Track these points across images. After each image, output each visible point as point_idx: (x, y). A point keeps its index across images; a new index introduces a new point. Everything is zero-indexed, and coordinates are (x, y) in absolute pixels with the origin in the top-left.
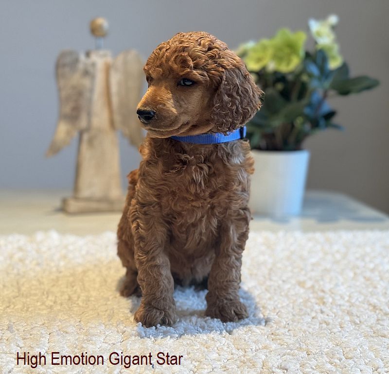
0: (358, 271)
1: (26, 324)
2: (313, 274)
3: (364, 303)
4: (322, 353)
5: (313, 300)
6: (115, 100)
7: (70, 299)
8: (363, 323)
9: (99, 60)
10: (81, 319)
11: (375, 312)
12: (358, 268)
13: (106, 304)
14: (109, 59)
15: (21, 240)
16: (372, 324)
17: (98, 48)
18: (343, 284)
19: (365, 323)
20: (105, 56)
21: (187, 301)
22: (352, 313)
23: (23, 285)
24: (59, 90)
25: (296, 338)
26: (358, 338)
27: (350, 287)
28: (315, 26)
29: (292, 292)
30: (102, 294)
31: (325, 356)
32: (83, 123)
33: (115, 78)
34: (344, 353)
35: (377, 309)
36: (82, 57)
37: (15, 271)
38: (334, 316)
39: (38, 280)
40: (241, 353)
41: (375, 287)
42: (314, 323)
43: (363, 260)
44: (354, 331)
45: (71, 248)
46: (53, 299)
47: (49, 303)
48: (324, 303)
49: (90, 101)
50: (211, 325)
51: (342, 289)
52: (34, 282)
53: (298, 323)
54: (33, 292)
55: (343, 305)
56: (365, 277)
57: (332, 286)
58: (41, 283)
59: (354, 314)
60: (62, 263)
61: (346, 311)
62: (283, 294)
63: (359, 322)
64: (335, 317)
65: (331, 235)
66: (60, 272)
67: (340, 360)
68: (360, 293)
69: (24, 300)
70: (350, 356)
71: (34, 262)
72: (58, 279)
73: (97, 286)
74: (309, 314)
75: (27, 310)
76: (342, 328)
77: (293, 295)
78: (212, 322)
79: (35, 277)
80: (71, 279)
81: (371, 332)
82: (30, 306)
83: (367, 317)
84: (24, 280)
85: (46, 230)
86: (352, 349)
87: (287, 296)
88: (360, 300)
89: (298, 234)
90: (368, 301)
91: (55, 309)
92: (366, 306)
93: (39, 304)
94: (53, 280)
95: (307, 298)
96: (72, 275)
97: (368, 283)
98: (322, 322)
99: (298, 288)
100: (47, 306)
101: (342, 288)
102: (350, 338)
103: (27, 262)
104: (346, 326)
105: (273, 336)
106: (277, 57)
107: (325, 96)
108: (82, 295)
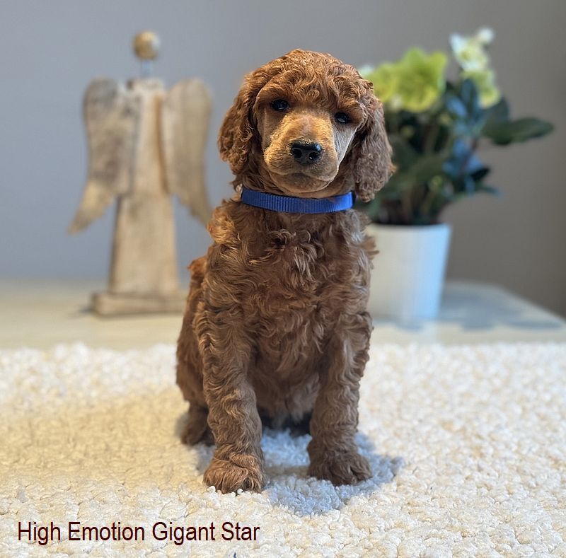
0: (529, 406)
1: (43, 489)
2: (463, 410)
3: (540, 456)
4: (484, 534)
5: (466, 451)
6: (169, 151)
7: (108, 449)
8: (541, 487)
9: (147, 93)
10: (125, 480)
11: (558, 469)
12: (528, 400)
13: (161, 457)
14: (161, 92)
15: (33, 357)
16: (554, 488)
17: (145, 75)
18: (507, 425)
19: (545, 487)
20: (154, 87)
21: (280, 453)
22: (525, 471)
23: (38, 426)
24: (89, 136)
25: (444, 511)
26: (535, 511)
27: (518, 430)
28: (460, 45)
29: (434, 438)
30: (154, 441)
31: (489, 539)
32: (123, 184)
33: (169, 120)
34: (517, 534)
35: (560, 465)
36: (122, 89)
37: (26, 405)
38: (497, 475)
39: (60, 420)
40: (365, 534)
41: (555, 431)
42: (469, 487)
43: (535, 388)
44: (529, 498)
45: (106, 369)
46: (83, 448)
47: (77, 455)
48: (482, 455)
49: (133, 152)
50: (318, 490)
51: (507, 434)
52: (54, 423)
53: (446, 486)
54: (53, 438)
55: (511, 459)
56: (538, 415)
57: (492, 429)
58: (65, 424)
59: (528, 471)
60: (94, 394)
61: (515, 469)
62: (420, 440)
63: (535, 486)
64: (499, 477)
65: (486, 350)
66: (92, 407)
67: (512, 545)
68: (534, 439)
69: (41, 451)
70: (525, 539)
71: (54, 392)
72: (89, 417)
73: (147, 428)
74: (460, 473)
75: (45, 467)
76: (512, 494)
77: (434, 443)
78: (319, 486)
79: (55, 413)
80: (109, 418)
81: (554, 500)
82: (49, 460)
83: (546, 478)
84: (40, 418)
85: (70, 341)
86: (528, 527)
87: (426, 443)
88: (534, 450)
89: (437, 349)
90: (547, 453)
91: (86, 465)
92: (544, 460)
93: (62, 456)
94: (82, 419)
95: (456, 448)
96: (110, 411)
97: (544, 423)
98: (480, 485)
99: (442, 430)
100: (74, 460)
101: (506, 431)
102: (525, 510)
103: (43, 391)
104: (516, 491)
105: (409, 508)
106: (405, 90)
107: (475, 146)
108: (126, 442)
